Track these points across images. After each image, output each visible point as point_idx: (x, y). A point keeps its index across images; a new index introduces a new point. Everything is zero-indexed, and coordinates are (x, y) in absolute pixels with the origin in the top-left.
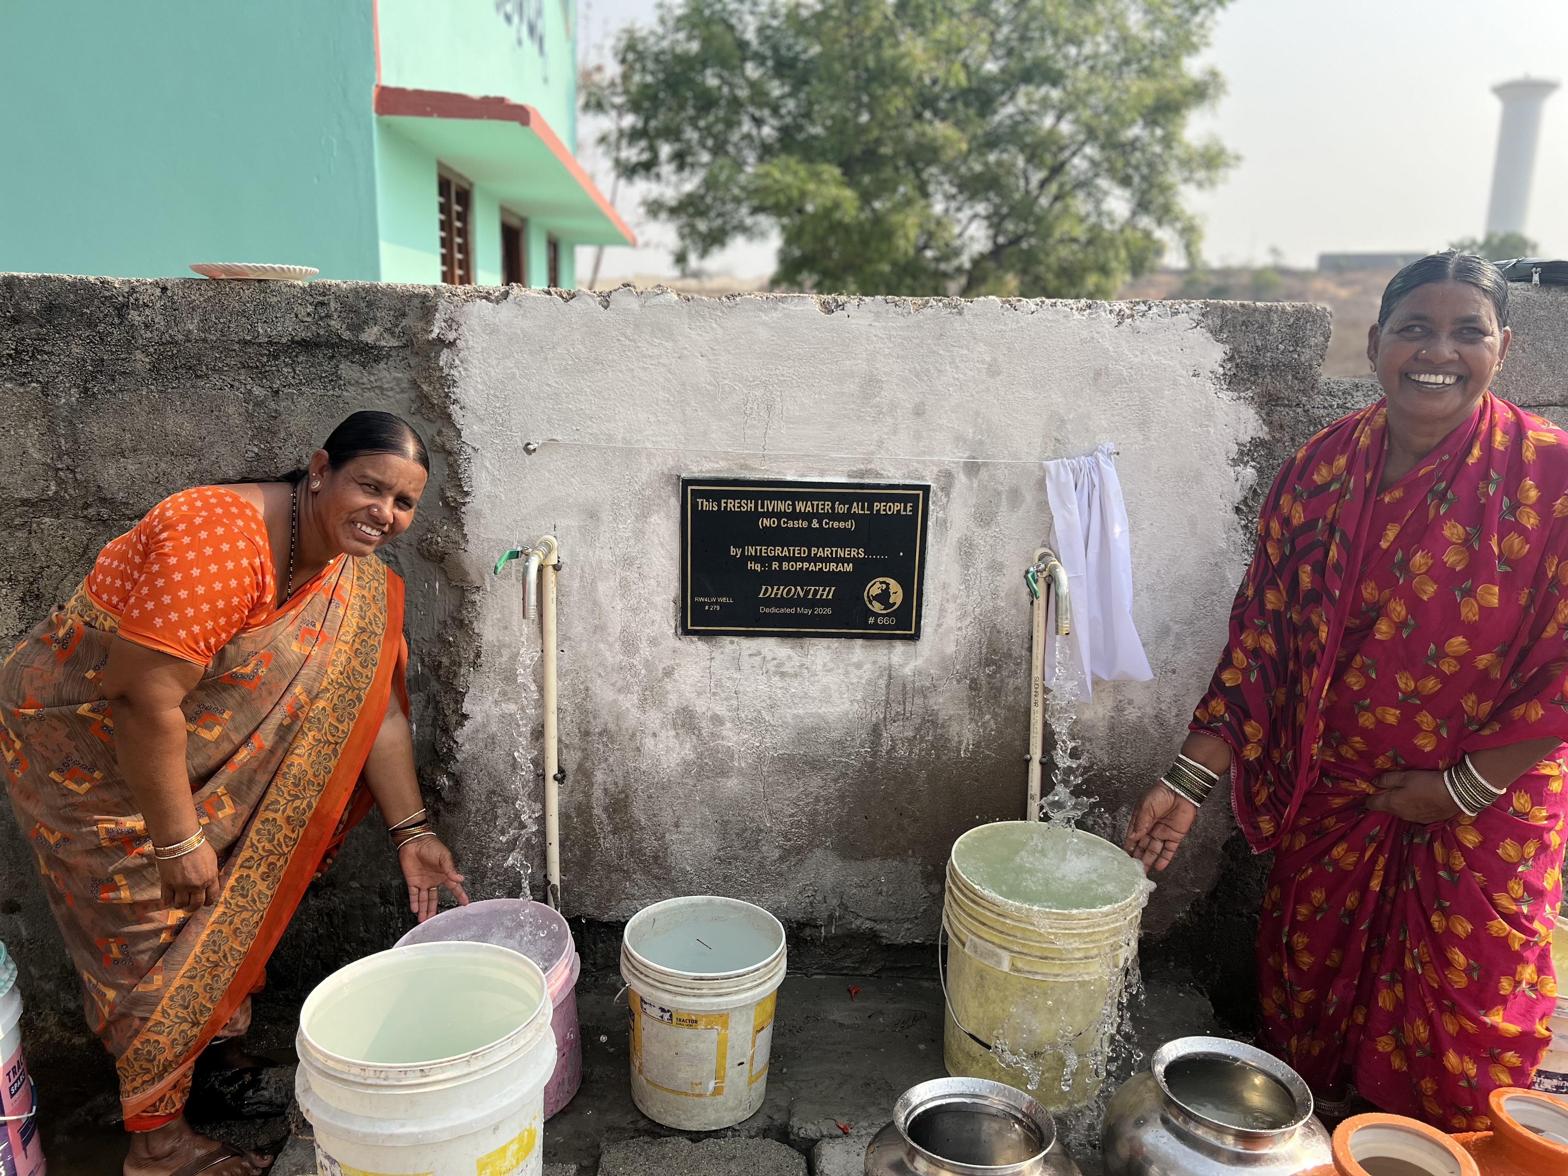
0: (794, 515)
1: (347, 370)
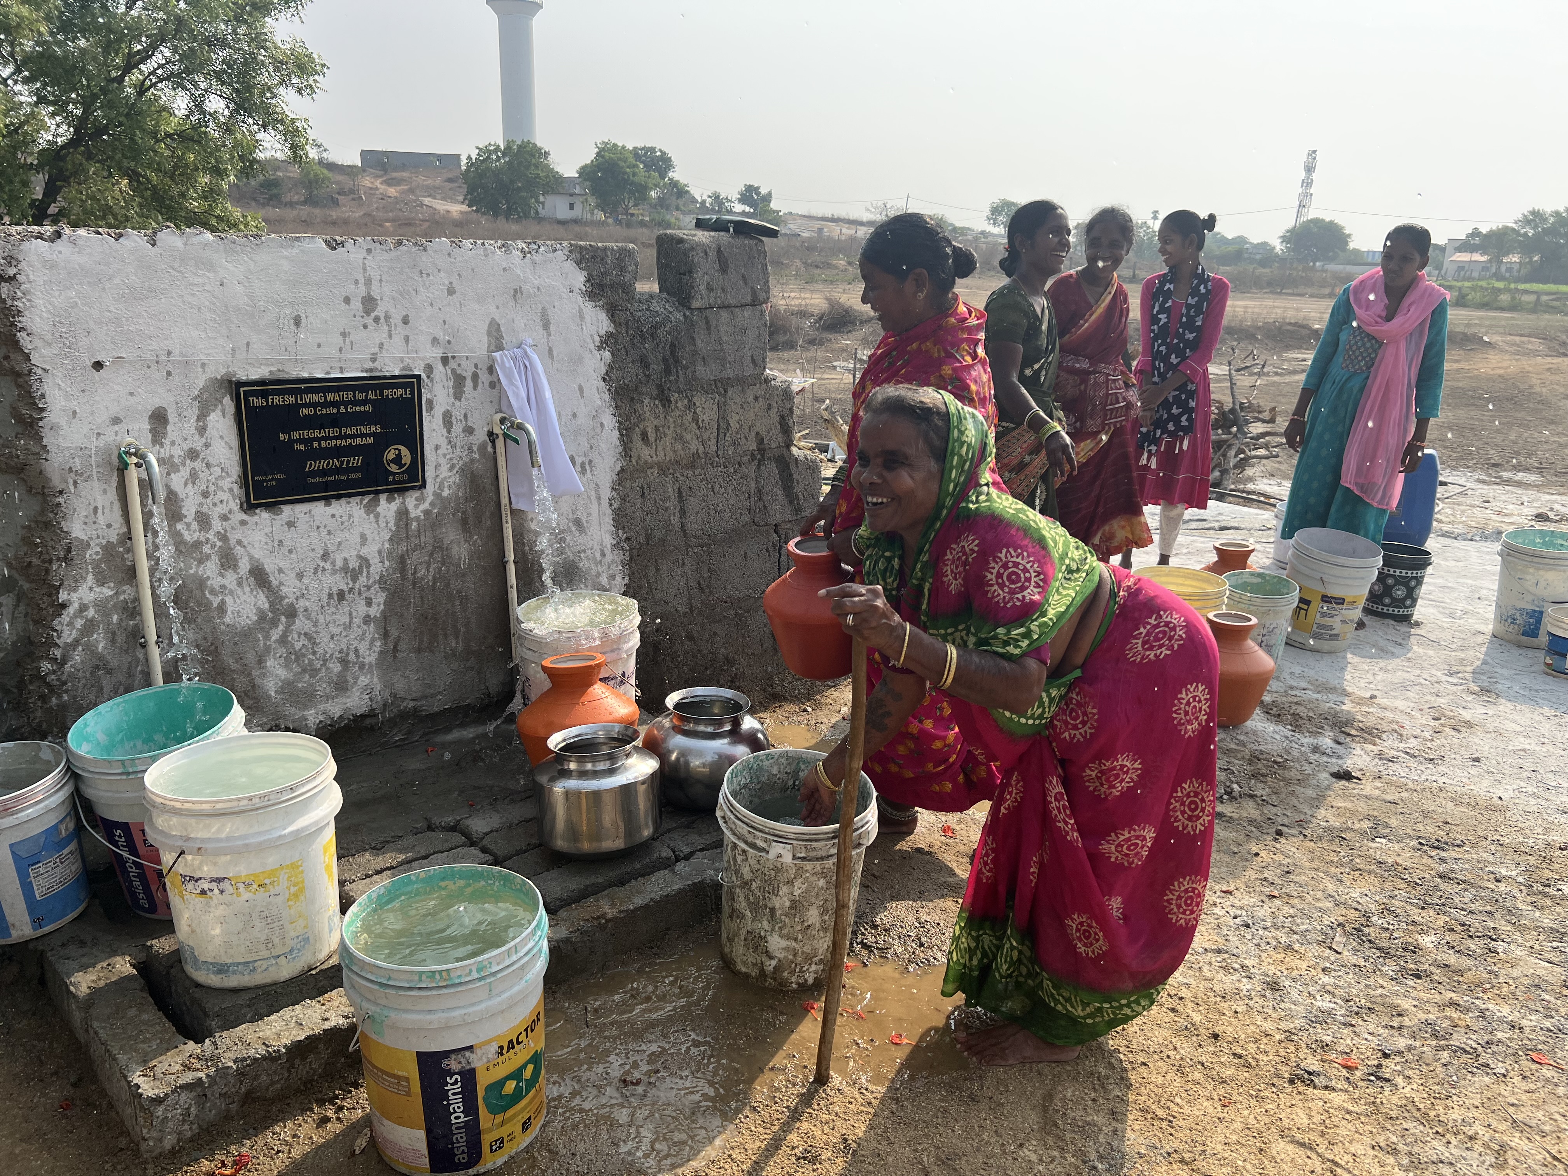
0: (327, 404)
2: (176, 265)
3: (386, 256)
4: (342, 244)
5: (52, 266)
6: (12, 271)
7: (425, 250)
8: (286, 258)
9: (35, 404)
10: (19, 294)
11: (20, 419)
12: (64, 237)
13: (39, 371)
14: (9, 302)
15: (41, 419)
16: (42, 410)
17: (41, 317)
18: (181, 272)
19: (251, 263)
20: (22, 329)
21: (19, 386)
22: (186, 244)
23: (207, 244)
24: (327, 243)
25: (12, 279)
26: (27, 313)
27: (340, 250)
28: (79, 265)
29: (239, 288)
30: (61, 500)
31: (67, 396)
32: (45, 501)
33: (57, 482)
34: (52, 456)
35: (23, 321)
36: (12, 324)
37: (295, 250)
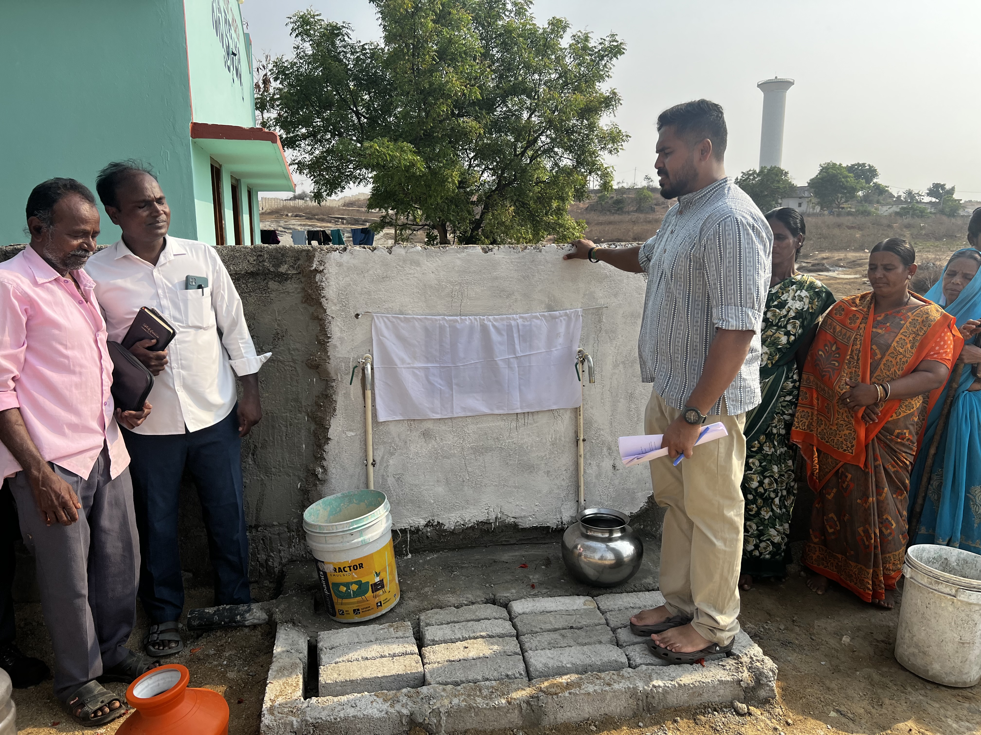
1: (272, 285)
2: (401, 263)
3: (516, 256)
4: (491, 250)
5: (340, 265)
6: (321, 268)
7: (540, 251)
8: (459, 258)
9: (326, 334)
10: (324, 279)
11: (319, 342)
12: (348, 250)
13: (330, 318)
14: (319, 283)
15: (328, 342)
16: (329, 338)
17: (333, 291)
18: (403, 267)
19: (440, 262)
20: (324, 297)
21: (321, 325)
22: (406, 252)
23: (418, 252)
24: (483, 249)
25: (321, 272)
26: (326, 289)
27: (490, 253)
28: (353, 264)
29: (432, 275)
30: (334, 384)
31: (342, 331)
32: (327, 384)
33: (333, 374)
34: (331, 361)
35: (324, 293)
36: (320, 294)
37: (463, 254)
